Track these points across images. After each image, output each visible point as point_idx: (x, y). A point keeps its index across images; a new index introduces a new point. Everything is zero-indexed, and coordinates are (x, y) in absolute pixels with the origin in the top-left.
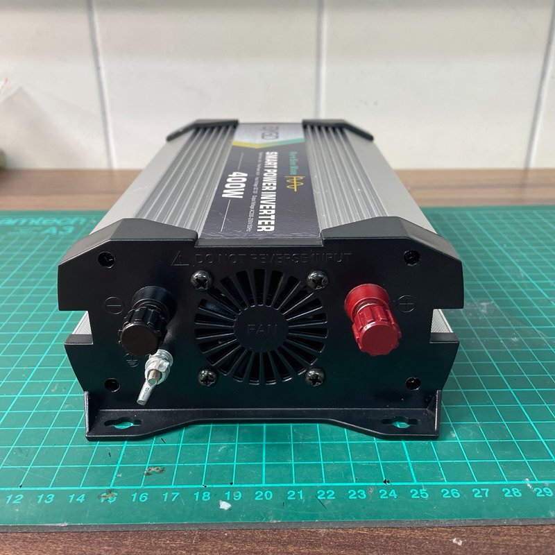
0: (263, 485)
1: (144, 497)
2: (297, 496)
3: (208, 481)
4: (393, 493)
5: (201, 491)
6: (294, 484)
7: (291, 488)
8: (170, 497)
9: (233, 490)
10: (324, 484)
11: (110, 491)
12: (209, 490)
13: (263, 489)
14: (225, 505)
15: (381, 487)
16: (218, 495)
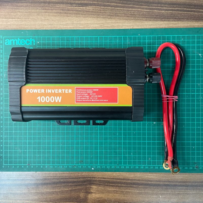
0: (99, 165)
1: (80, 167)
2: (104, 167)
3: (90, 164)
4: (119, 167)
5: (89, 166)
6: (103, 165)
7: (103, 166)
8: (84, 167)
9: (94, 166)
10: (108, 165)
11: (75, 165)
12: (90, 165)
13: (99, 166)
14: (93, 169)
15: (117, 166)
16: (92, 167)
